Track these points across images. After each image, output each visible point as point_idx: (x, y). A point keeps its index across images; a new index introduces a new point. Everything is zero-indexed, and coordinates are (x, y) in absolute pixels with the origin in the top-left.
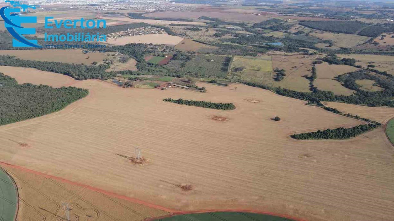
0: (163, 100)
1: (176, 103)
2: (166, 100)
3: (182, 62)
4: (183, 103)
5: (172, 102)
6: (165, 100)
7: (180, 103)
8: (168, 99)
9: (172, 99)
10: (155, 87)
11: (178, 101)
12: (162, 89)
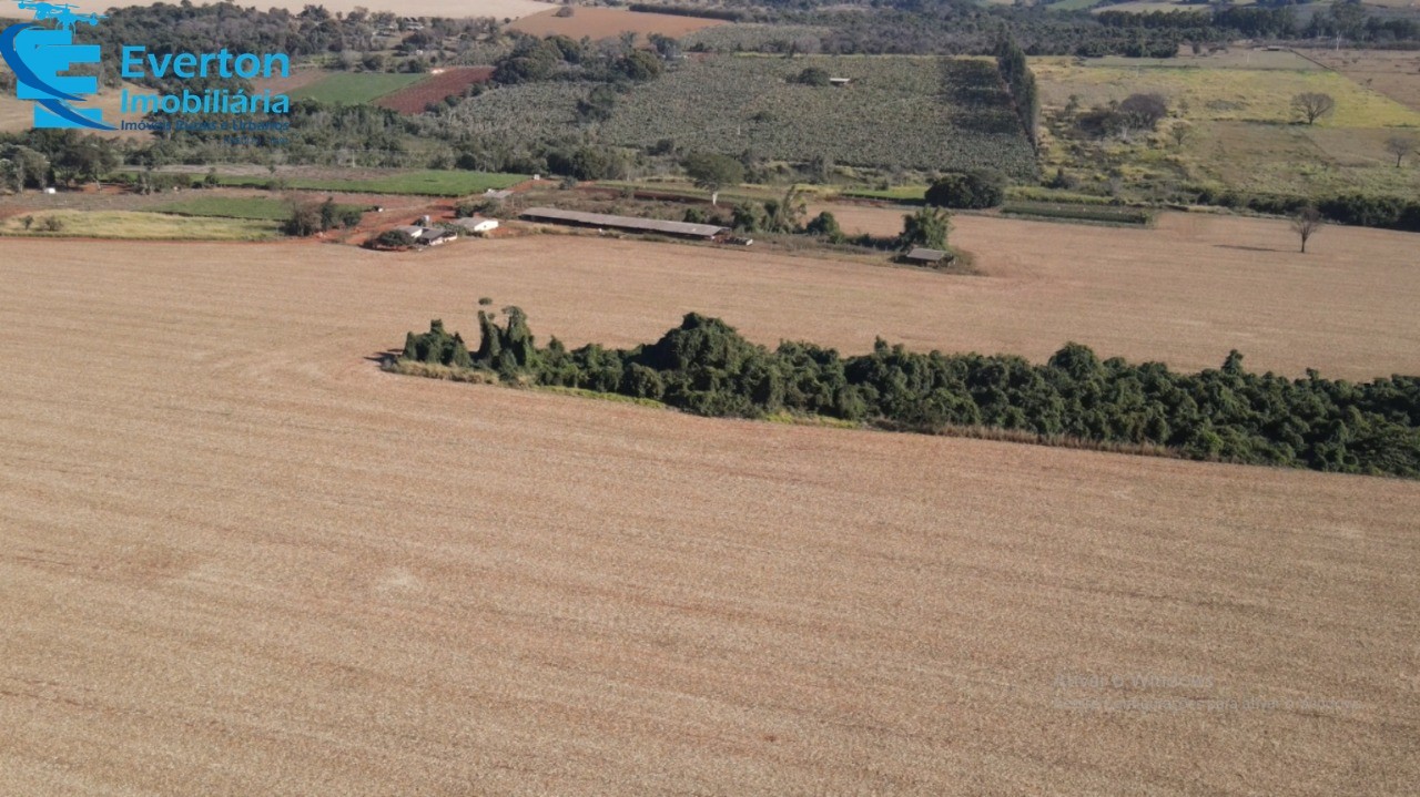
0: (387, 360)
1: (629, 387)
2: (430, 349)
3: (582, 92)
4: (761, 394)
5: (543, 380)
6: (420, 348)
7: (702, 382)
8: (473, 342)
9: (541, 343)
10: (295, 228)
11: (660, 354)
12: (390, 241)
